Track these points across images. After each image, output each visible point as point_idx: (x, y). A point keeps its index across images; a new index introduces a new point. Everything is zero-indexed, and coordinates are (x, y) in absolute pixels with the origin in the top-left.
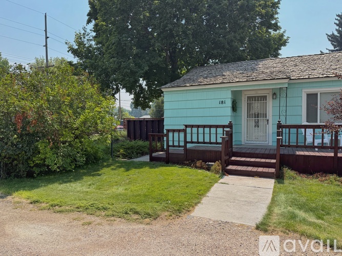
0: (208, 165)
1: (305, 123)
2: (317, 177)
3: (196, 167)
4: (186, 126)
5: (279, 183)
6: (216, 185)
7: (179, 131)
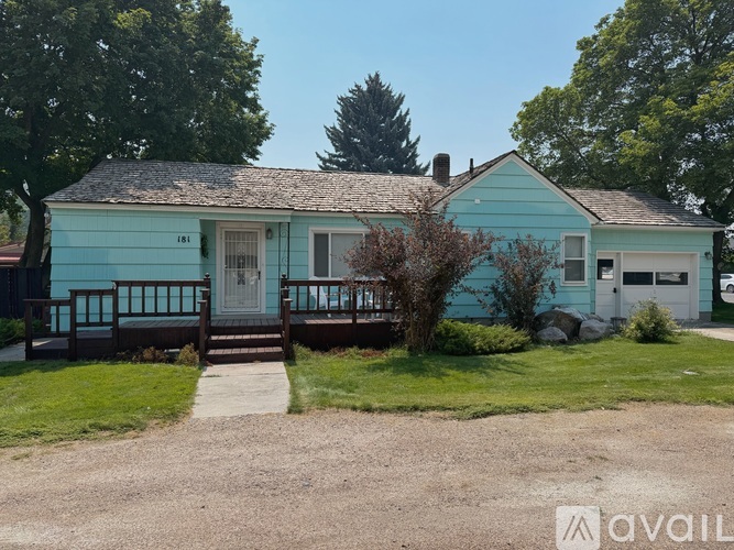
0: (168, 353)
1: (313, 278)
2: (335, 353)
3: (144, 361)
4: (118, 284)
5: (290, 365)
6: (200, 380)
7: (101, 293)
